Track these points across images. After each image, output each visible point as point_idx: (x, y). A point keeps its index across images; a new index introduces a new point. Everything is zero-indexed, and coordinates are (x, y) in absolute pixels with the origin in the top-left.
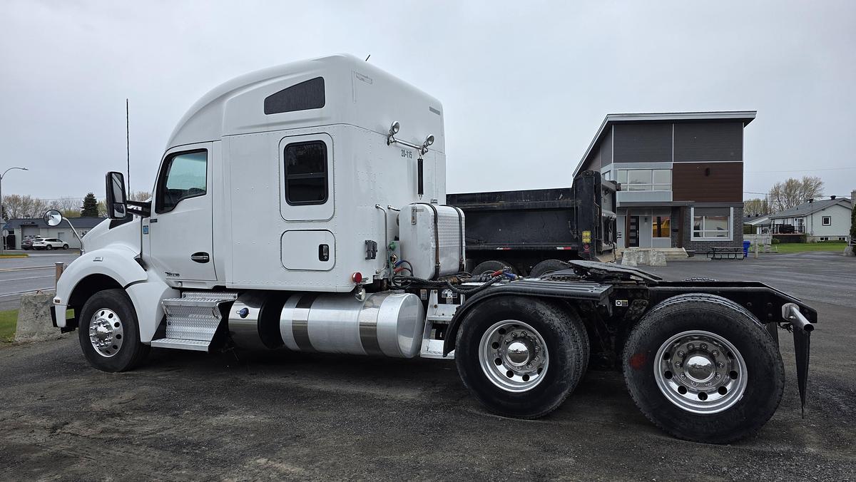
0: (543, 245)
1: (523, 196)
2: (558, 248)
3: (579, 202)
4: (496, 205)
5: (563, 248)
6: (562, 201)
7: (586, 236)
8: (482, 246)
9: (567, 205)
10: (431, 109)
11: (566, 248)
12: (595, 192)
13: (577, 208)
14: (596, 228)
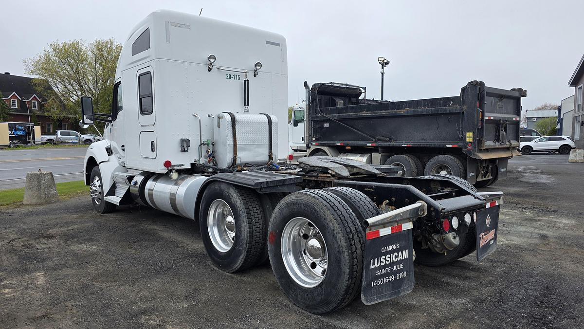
0: (437, 143)
1: (422, 103)
2: (448, 146)
3: (465, 107)
4: (402, 112)
5: (451, 146)
6: (452, 107)
7: (470, 136)
8: (393, 144)
9: (456, 110)
10: (267, 42)
11: (454, 146)
12: (478, 100)
13: (463, 113)
14: (478, 129)
